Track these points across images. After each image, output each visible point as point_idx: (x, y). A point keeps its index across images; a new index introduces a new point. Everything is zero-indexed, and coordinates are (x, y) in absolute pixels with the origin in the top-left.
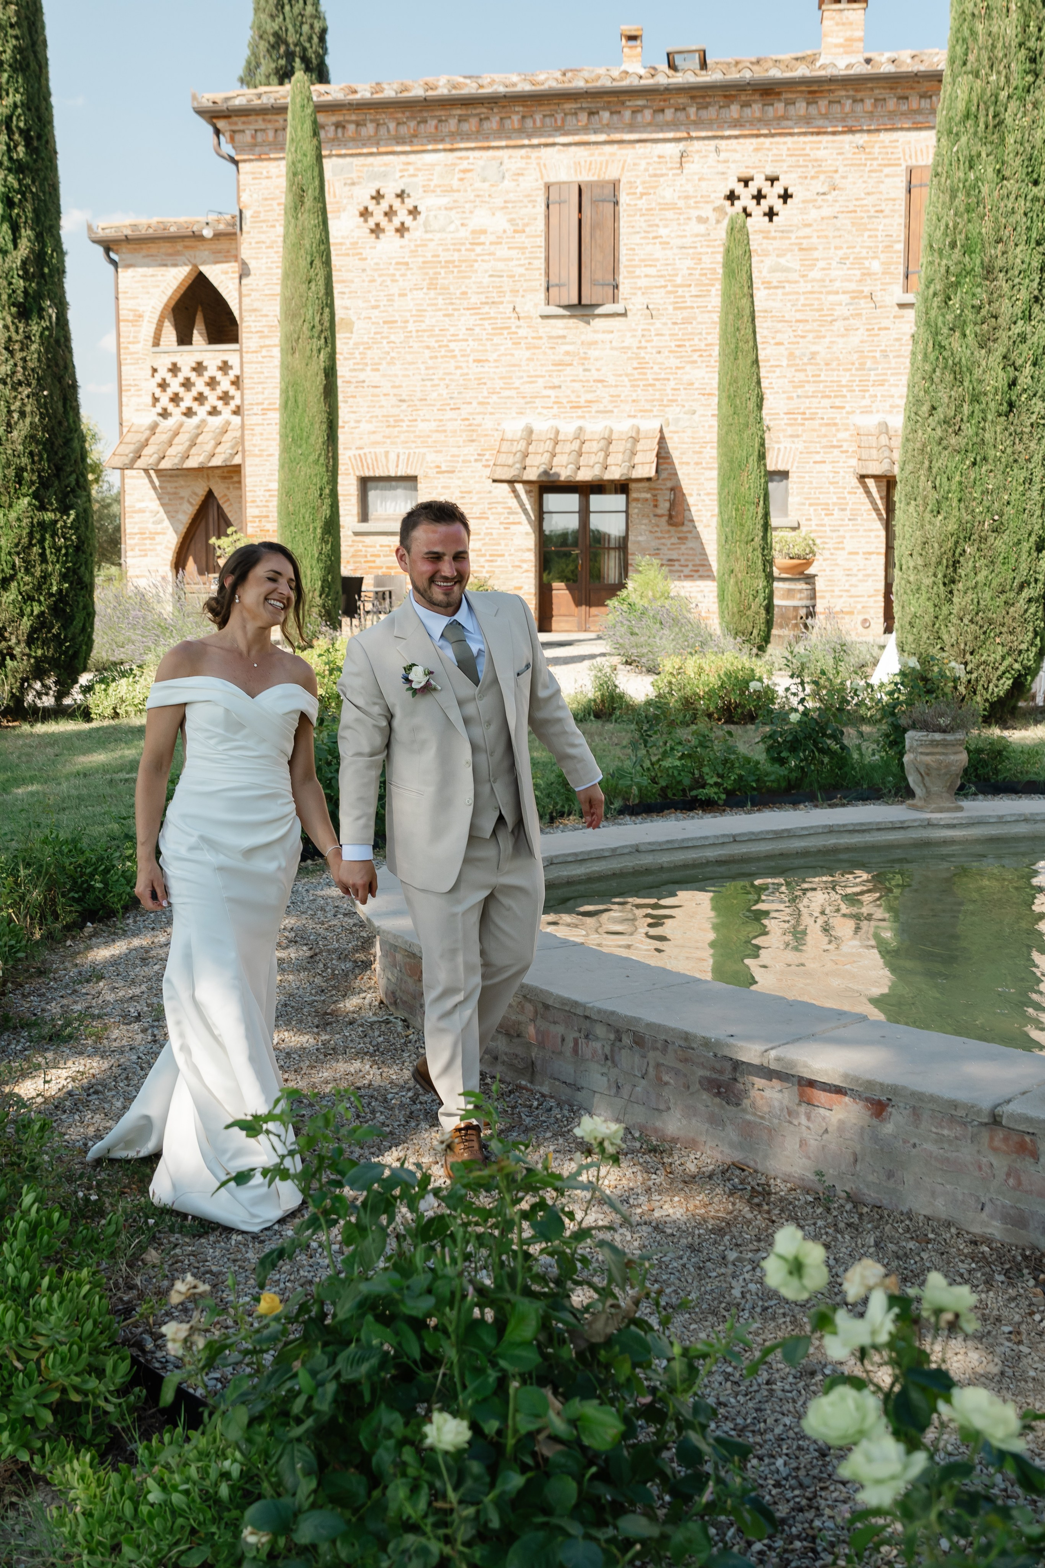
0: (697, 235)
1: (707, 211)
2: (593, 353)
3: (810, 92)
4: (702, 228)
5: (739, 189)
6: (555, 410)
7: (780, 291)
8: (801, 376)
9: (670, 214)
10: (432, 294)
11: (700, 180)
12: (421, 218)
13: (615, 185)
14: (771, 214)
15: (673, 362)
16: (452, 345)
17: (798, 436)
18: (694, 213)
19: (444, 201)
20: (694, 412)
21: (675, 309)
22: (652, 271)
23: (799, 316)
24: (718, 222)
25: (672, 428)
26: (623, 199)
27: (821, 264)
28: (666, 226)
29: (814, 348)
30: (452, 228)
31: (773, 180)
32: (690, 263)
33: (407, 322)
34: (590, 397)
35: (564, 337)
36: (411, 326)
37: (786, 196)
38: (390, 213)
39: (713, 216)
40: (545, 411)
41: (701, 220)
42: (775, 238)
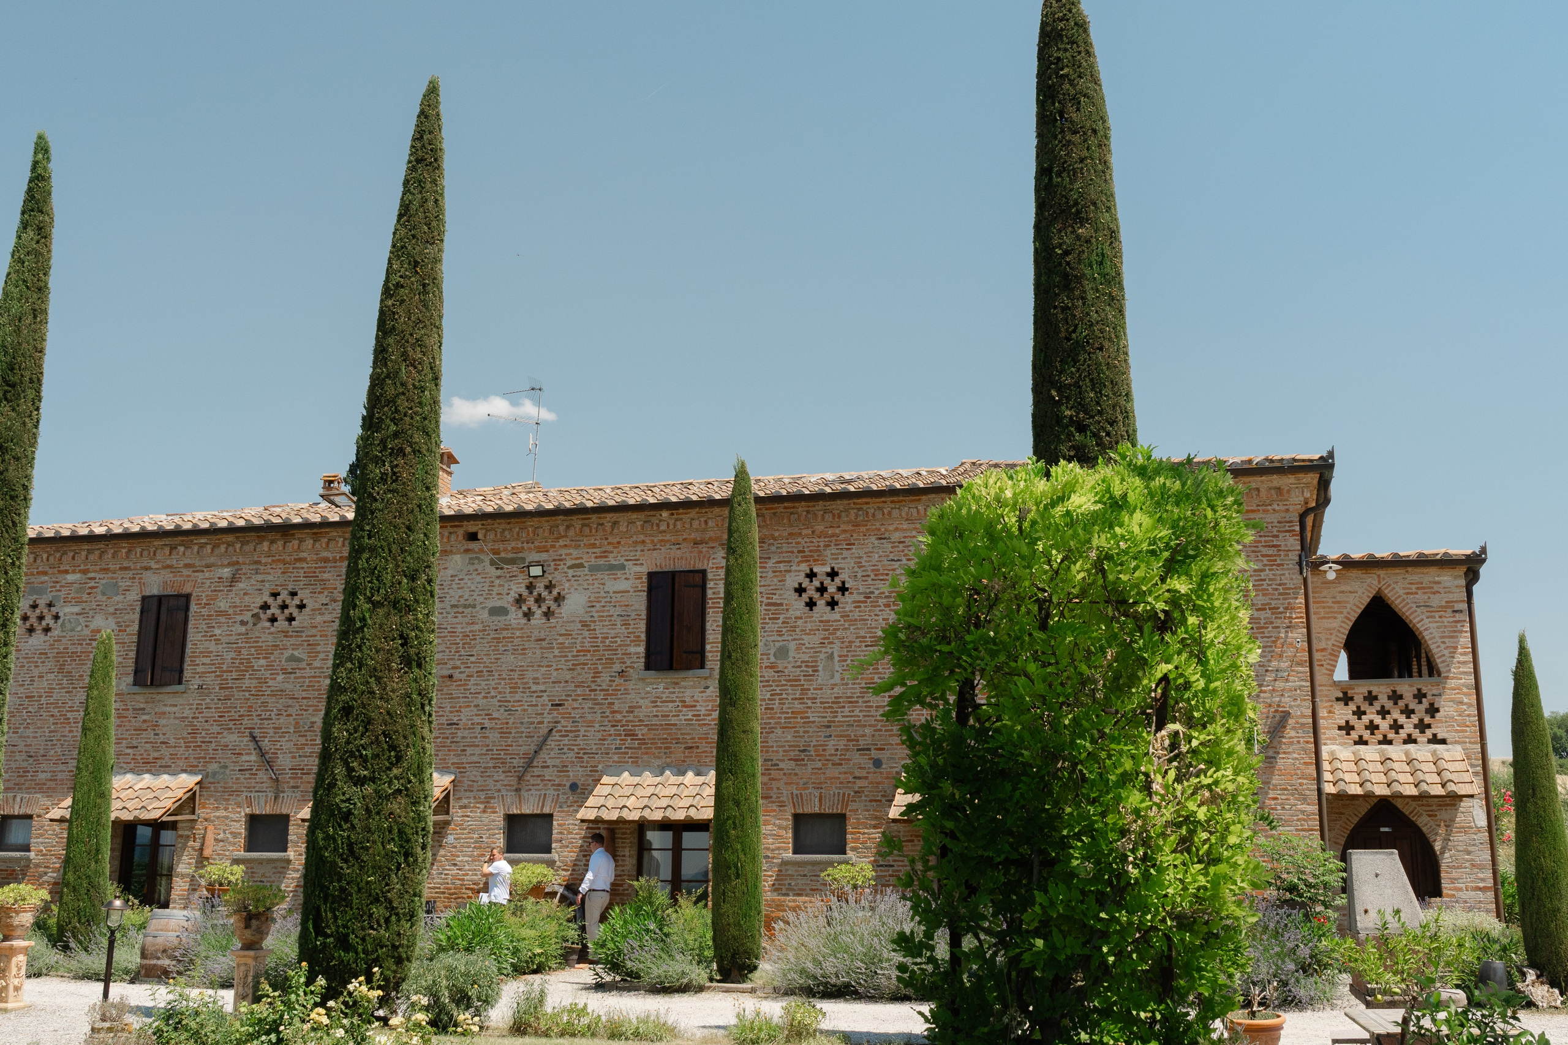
0: (239, 634)
1: (247, 617)
2: (162, 722)
3: (314, 534)
4: (243, 629)
5: (270, 601)
6: (132, 765)
7: (293, 676)
8: (302, 740)
9: (222, 619)
10: (60, 676)
11: (245, 594)
12: (60, 621)
13: (188, 597)
14: (291, 619)
15: (216, 729)
16: (69, 715)
17: (297, 787)
18: (239, 618)
19: (76, 609)
20: (226, 767)
21: (221, 688)
22: (207, 660)
23: (304, 694)
24: (255, 625)
25: (210, 780)
26: (193, 608)
27: (322, 656)
28: (219, 627)
29: (314, 719)
30: (79, 628)
31: (293, 594)
32: (233, 655)
33: (41, 697)
34: (156, 755)
35: (144, 709)
36: (43, 700)
37: (301, 606)
38: (41, 618)
39: (251, 621)
40: (125, 766)
41: (243, 623)
42: (291, 636)
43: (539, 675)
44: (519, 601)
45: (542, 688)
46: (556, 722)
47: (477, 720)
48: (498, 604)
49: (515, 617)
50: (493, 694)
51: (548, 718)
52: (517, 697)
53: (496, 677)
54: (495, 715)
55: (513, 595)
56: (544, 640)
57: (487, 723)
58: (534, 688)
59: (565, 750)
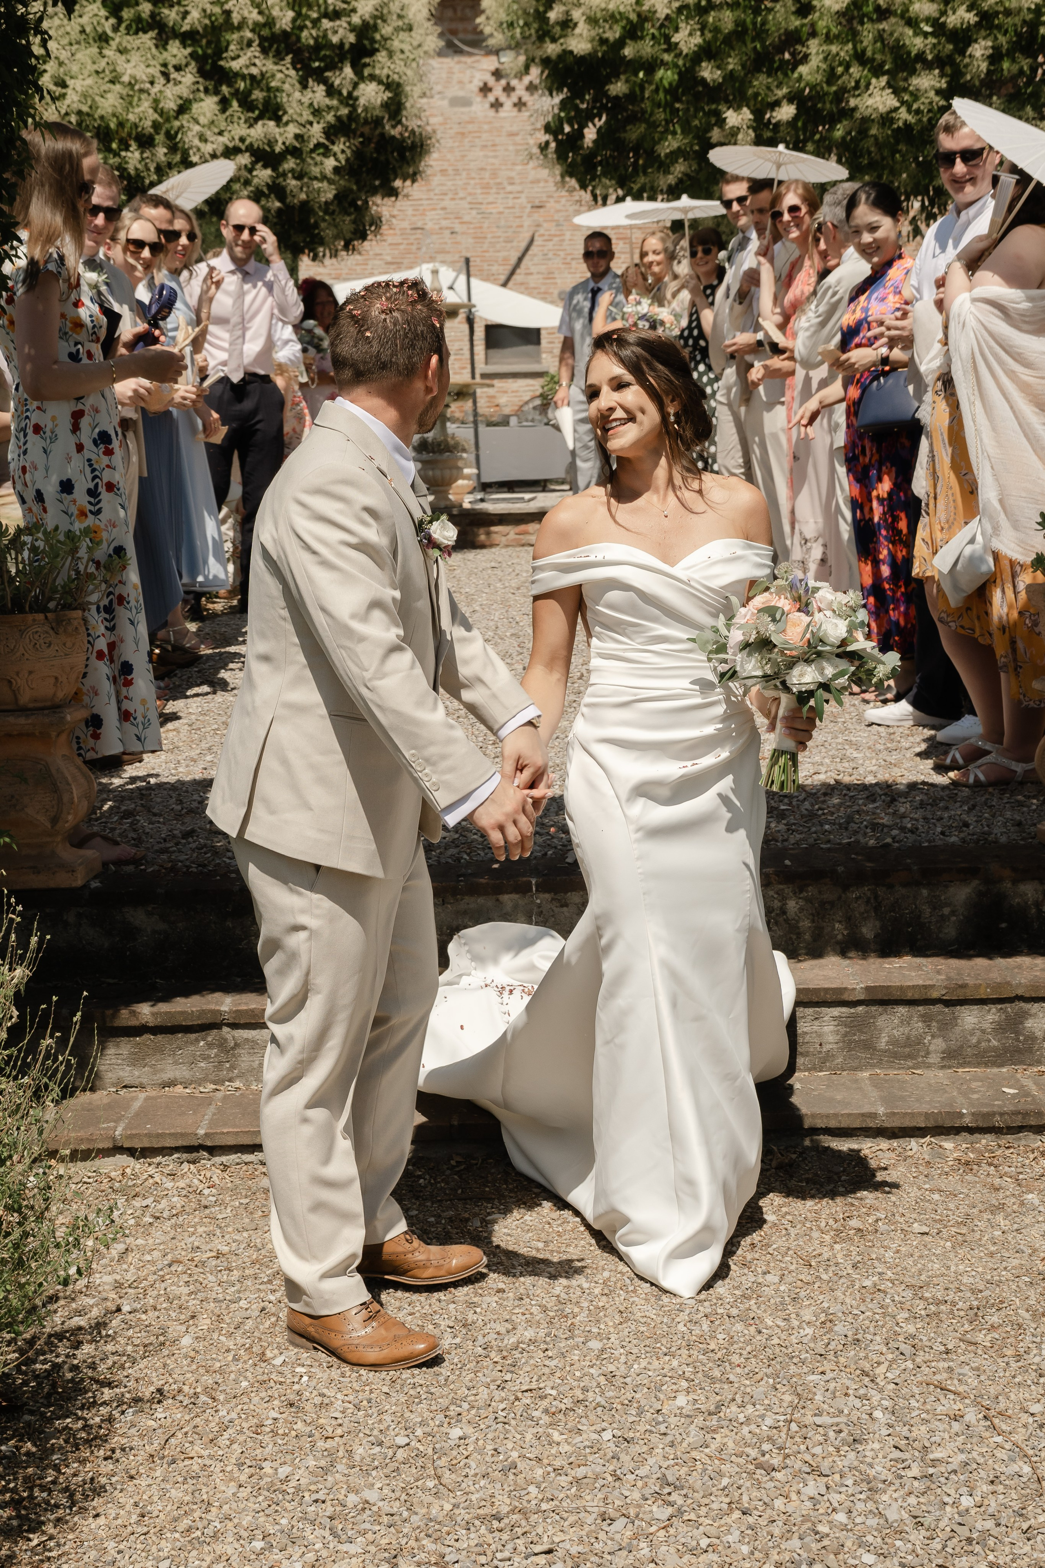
43: (513, 174)
44: (485, 89)
45: (517, 188)
46: (538, 225)
47: (444, 223)
48: (461, 94)
49: (480, 107)
50: (461, 195)
51: (527, 222)
52: (491, 198)
53: (464, 174)
54: (467, 218)
55: (477, 83)
56: (517, 134)
57: (458, 228)
58: (509, 188)
59: (550, 255)
